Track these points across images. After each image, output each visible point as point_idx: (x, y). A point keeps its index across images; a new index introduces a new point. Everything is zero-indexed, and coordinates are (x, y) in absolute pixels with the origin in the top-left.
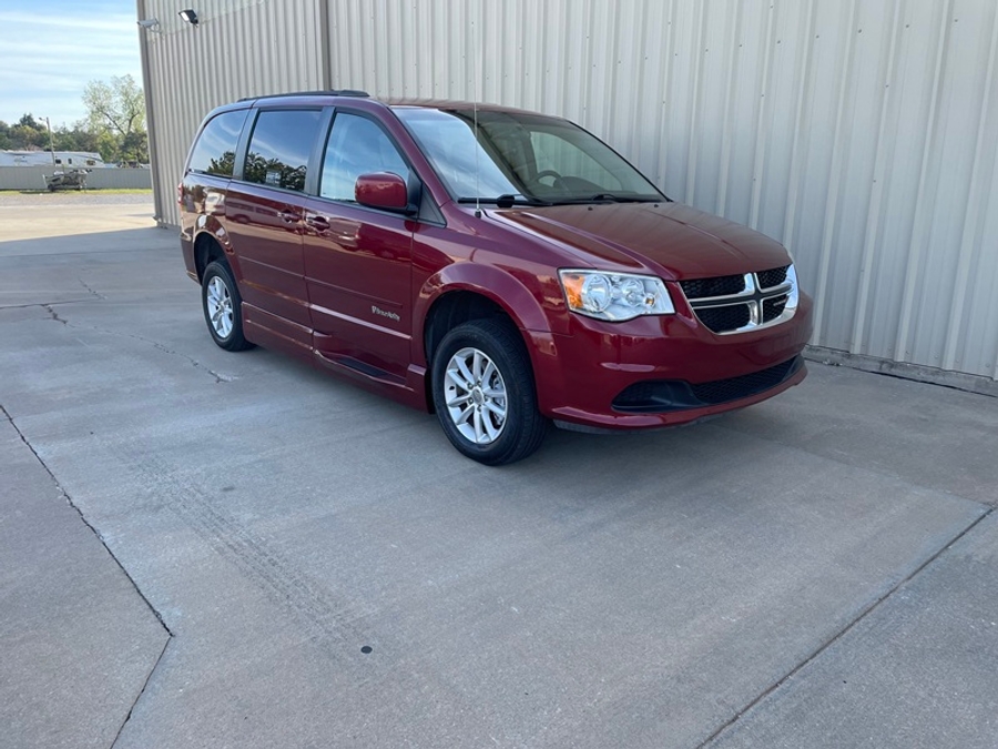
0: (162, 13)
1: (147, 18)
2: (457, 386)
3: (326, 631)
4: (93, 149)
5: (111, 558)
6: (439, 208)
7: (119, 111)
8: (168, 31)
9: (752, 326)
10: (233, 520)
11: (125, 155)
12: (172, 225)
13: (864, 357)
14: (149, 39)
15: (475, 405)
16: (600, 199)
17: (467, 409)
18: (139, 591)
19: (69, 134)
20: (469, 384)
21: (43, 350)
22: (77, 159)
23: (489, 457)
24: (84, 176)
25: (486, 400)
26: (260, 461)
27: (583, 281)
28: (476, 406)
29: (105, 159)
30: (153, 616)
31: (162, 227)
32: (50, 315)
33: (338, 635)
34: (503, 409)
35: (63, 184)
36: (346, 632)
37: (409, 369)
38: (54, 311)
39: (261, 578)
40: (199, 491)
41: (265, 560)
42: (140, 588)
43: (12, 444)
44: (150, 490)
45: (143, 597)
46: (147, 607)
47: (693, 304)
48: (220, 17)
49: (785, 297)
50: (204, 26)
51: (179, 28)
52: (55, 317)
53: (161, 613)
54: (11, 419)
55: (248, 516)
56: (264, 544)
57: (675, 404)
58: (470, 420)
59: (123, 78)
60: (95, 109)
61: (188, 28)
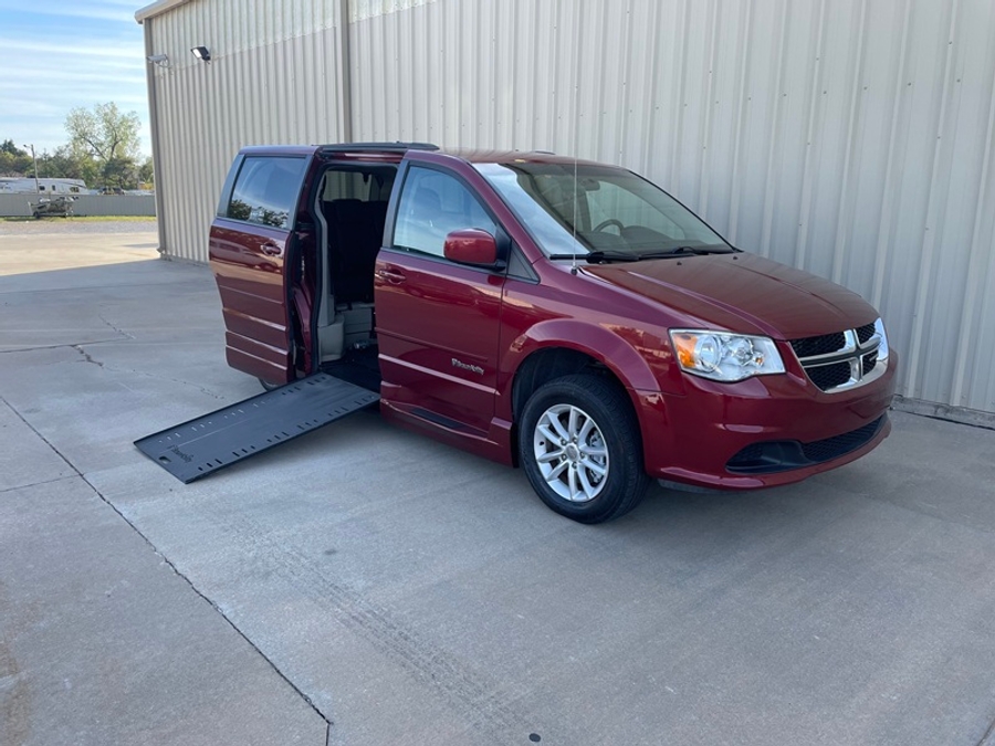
0: (171, 48)
1: (155, 54)
2: (547, 440)
3: (486, 716)
4: (75, 176)
5: (237, 634)
6: (531, 265)
7: (102, 138)
8: (178, 67)
9: (852, 382)
10: (347, 588)
11: (108, 181)
12: (177, 257)
13: (918, 401)
14: (156, 74)
15: (569, 461)
16: (680, 252)
17: (560, 466)
18: (278, 672)
19: (50, 159)
20: (562, 441)
21: (88, 396)
22: (61, 186)
23: (584, 515)
24: (70, 204)
25: (583, 457)
26: (352, 520)
27: (696, 341)
28: (571, 463)
29: (88, 185)
30: (302, 700)
31: (165, 259)
32: (85, 358)
33: (499, 721)
34: (603, 467)
35: (49, 211)
36: (506, 716)
37: (492, 422)
38: (86, 352)
39: (398, 655)
40: (301, 555)
41: (395, 634)
42: (279, 668)
43: (93, 503)
44: (251, 554)
45: (285, 678)
46: (293, 690)
47: (804, 363)
48: (234, 55)
49: (876, 352)
50: (216, 63)
51: (190, 65)
52: (89, 359)
53: (310, 696)
54: (81, 475)
55: (360, 584)
56: (388, 614)
57: (784, 464)
58: (564, 477)
59: (106, 105)
60: (77, 136)
61: (199, 64)
